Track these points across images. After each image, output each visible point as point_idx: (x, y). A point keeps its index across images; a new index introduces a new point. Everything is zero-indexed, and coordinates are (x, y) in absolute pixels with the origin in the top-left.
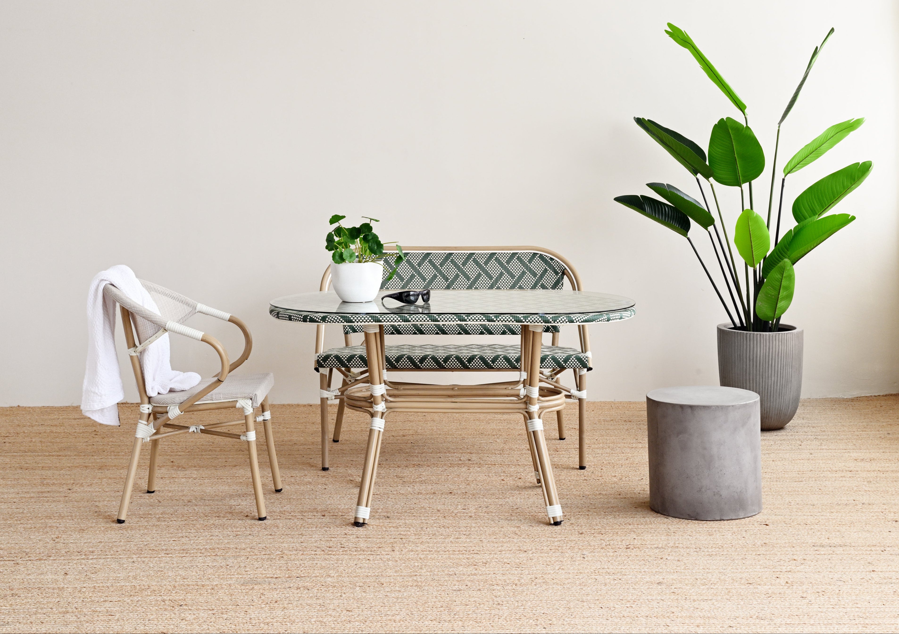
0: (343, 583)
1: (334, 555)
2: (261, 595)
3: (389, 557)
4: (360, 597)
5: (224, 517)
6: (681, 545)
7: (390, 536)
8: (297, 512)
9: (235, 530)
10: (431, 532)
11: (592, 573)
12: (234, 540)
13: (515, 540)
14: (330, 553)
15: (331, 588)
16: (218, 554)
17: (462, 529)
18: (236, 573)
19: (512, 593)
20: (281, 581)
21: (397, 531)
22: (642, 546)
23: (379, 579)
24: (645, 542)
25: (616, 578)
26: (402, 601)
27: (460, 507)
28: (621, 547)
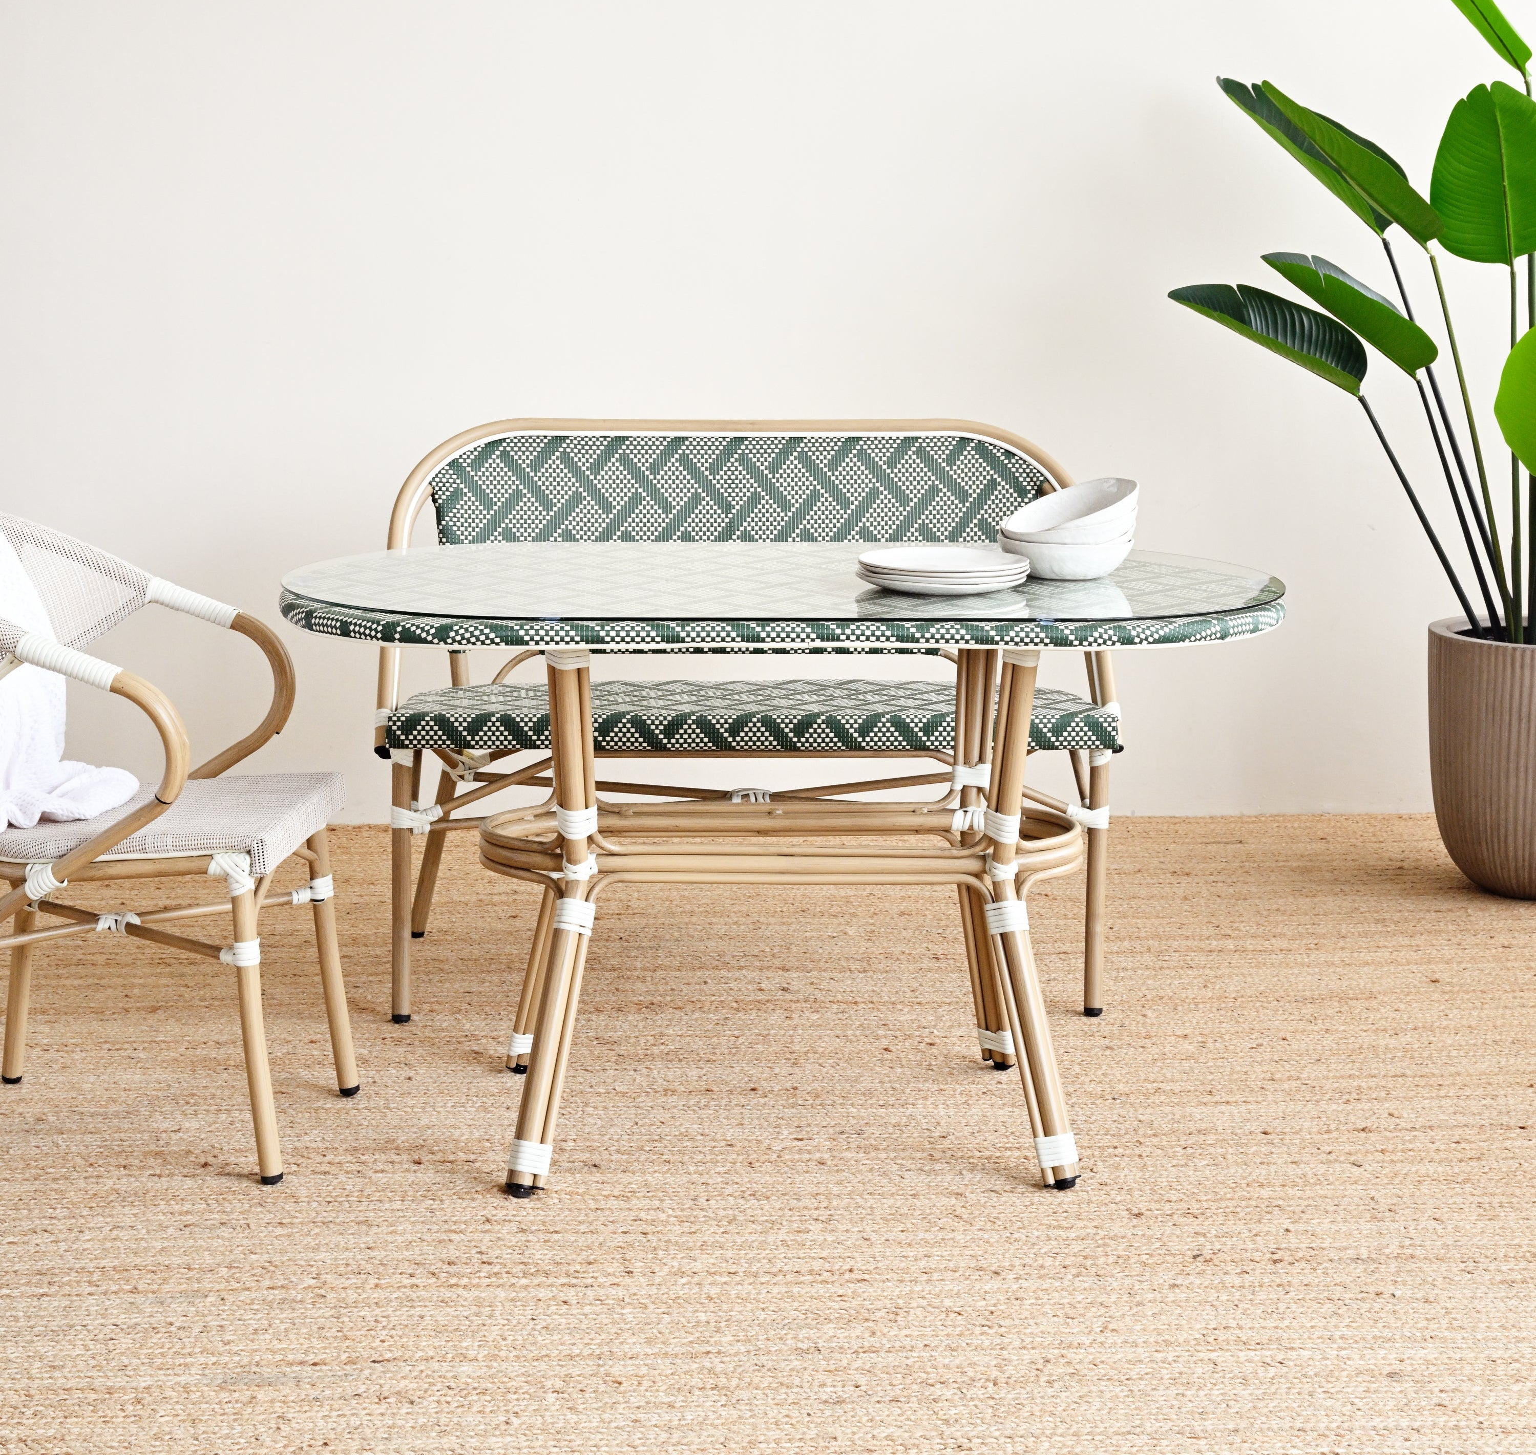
0: (506, 1380)
1: (465, 1287)
2: (280, 1420)
3: (620, 1292)
4: (561, 1425)
5: (141, 1168)
6: (1419, 1252)
7: (611, 1227)
8: (341, 1151)
9: (177, 1208)
10: (722, 1213)
11: (1199, 1344)
12: (180, 1242)
13: (958, 1236)
14: (453, 1281)
15: (475, 1398)
16: (141, 1287)
17: (806, 1202)
18: (197, 1350)
19: (990, 1410)
20: (330, 1374)
21: (629, 1209)
22: (1313, 1253)
23: (607, 1367)
24: (1318, 1241)
25: (1268, 1360)
26: (684, 1437)
27: (786, 1132)
28: (1257, 1256)
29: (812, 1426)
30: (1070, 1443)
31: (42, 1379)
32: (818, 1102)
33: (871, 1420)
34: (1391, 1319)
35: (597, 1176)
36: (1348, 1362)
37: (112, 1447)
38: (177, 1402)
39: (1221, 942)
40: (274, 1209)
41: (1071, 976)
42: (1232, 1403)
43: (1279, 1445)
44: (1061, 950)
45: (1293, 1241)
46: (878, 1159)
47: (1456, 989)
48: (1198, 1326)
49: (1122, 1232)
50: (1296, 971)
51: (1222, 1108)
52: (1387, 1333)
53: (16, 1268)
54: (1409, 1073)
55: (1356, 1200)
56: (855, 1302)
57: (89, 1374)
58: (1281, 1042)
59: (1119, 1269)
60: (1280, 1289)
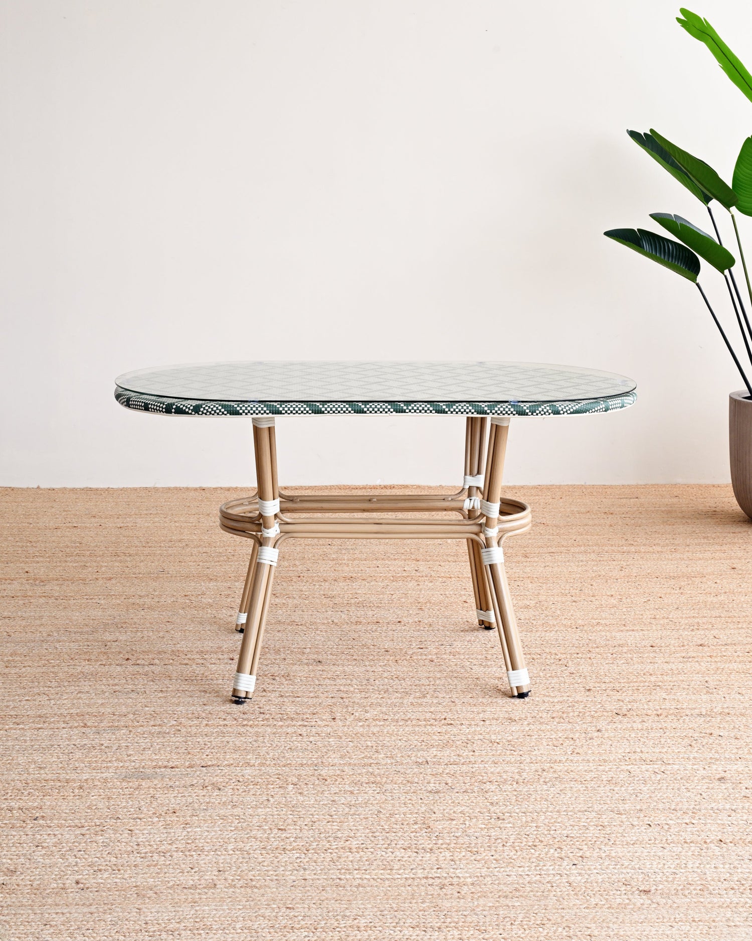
0: (268, 777)
1: (251, 726)
2: (152, 799)
3: (329, 730)
4: (294, 802)
5: (96, 661)
7: (326, 695)
9: (111, 682)
10: (381, 687)
11: (621, 761)
12: (111, 700)
14: (245, 723)
15: (252, 787)
17: (423, 681)
18: (114, 759)
19: (515, 797)
20: (179, 773)
21: (335, 685)
22: (678, 711)
23: (319, 771)
24: (680, 705)
25: (657, 770)
26: (357, 811)
27: (414, 645)
28: (650, 712)
29: (423, 805)
30: (555, 816)
31: (34, 774)
32: (431, 629)
33: (453, 802)
34: (719, 748)
35: (320, 667)
36: (698, 772)
37: (65, 813)
38: (100, 788)
39: (628, 548)
40: (159, 683)
41: (556, 564)
42: (639, 794)
43: (663, 818)
44: (551, 551)
45: (667, 705)
46: (460, 659)
47: (745, 572)
48: (620, 751)
49: (580, 699)
50: (665, 563)
51: (630, 633)
52: (717, 756)
53: (28, 713)
54: (722, 615)
55: (698, 683)
56: (447, 737)
57: (58, 772)
58: (659, 599)
59: (580, 719)
60: (661, 730)
